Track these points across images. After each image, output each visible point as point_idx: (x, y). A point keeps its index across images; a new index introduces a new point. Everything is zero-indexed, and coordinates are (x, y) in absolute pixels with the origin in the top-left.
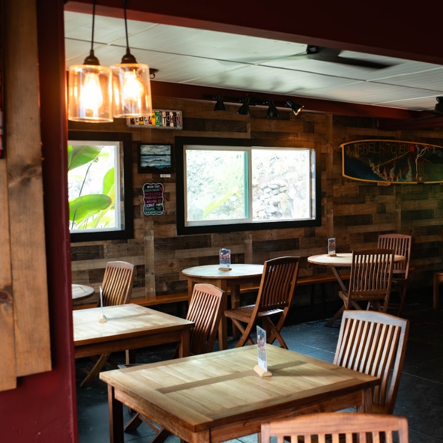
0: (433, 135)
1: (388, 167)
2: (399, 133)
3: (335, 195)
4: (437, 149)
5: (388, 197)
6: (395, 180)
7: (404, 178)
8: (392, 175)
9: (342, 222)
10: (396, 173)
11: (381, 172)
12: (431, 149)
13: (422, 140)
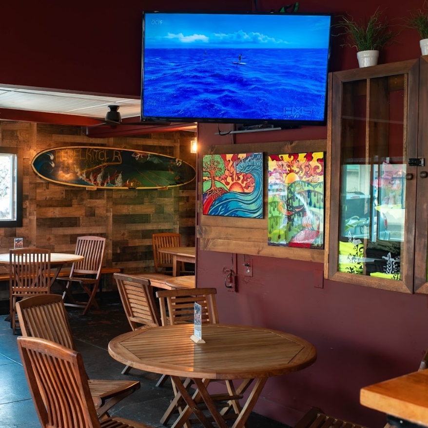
0: (150, 142)
1: (96, 173)
2: (112, 140)
3: (38, 198)
4: (152, 156)
5: (98, 201)
6: (102, 184)
7: (113, 183)
8: (99, 180)
9: (46, 223)
10: (104, 178)
11: (88, 177)
12: (145, 156)
13: (137, 147)
